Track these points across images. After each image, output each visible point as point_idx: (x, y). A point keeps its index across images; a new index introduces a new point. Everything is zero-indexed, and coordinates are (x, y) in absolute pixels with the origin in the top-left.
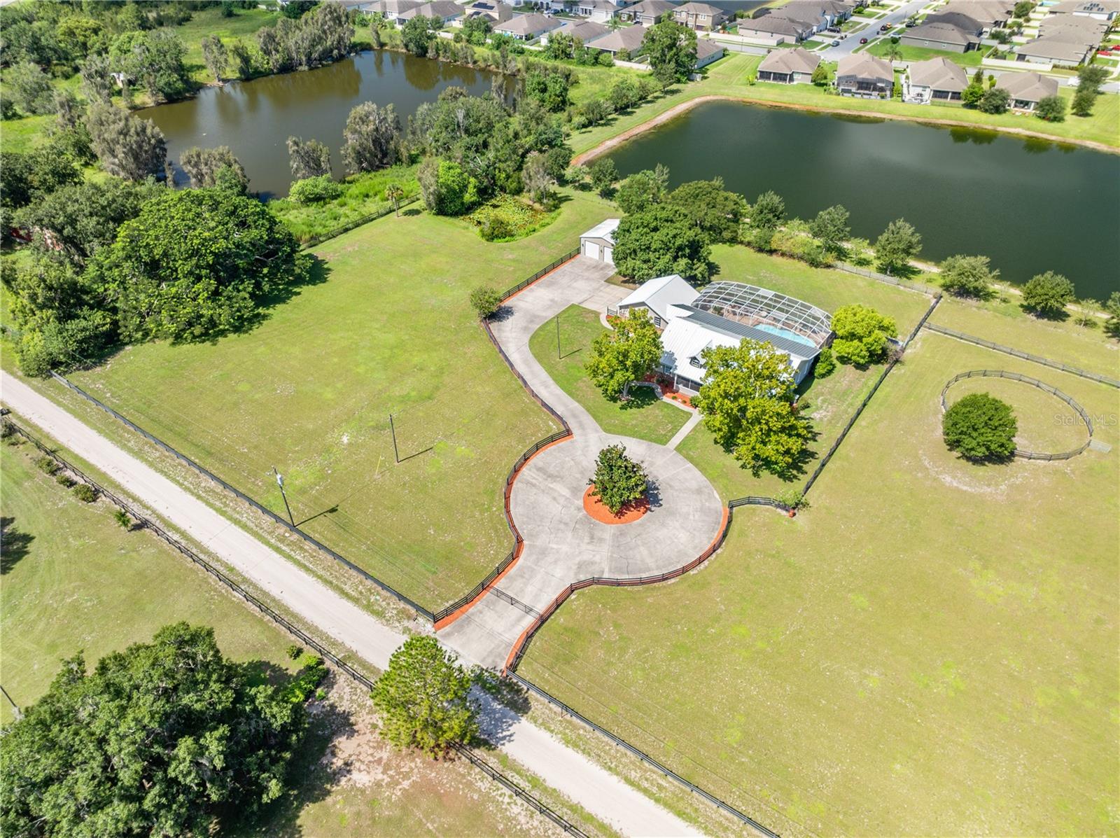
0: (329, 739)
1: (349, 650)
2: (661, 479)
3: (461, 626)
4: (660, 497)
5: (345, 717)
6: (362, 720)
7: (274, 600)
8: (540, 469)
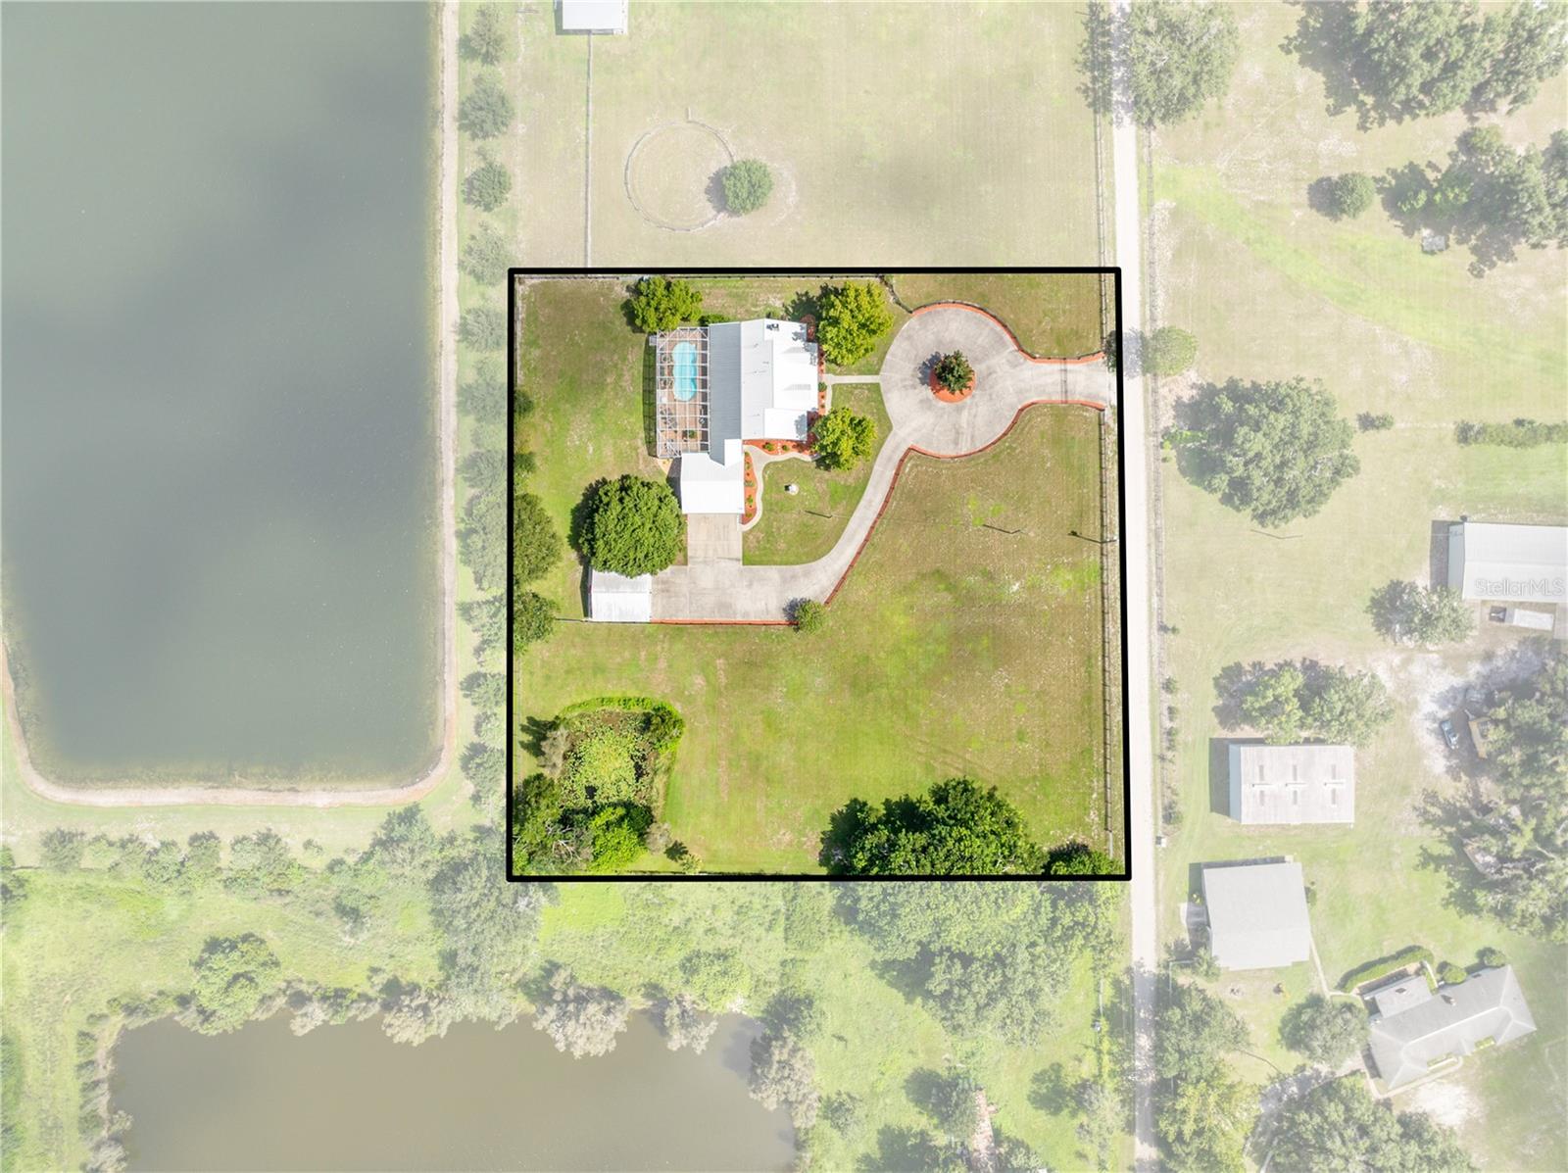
0: (1189, 405)
1: (1146, 438)
2: (913, 367)
3: (1095, 397)
4: (930, 357)
5: (1175, 408)
6: (1171, 399)
7: (1148, 504)
8: (956, 443)
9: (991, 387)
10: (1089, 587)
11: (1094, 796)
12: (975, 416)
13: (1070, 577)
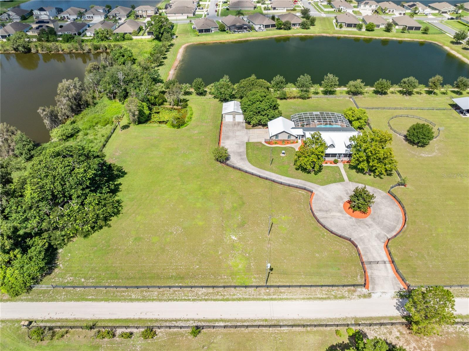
6: (391, 339)
8: (320, 210)
9: (359, 226)
10: (233, 279)
11: (83, 280)
12: (339, 219)
13: (240, 267)
